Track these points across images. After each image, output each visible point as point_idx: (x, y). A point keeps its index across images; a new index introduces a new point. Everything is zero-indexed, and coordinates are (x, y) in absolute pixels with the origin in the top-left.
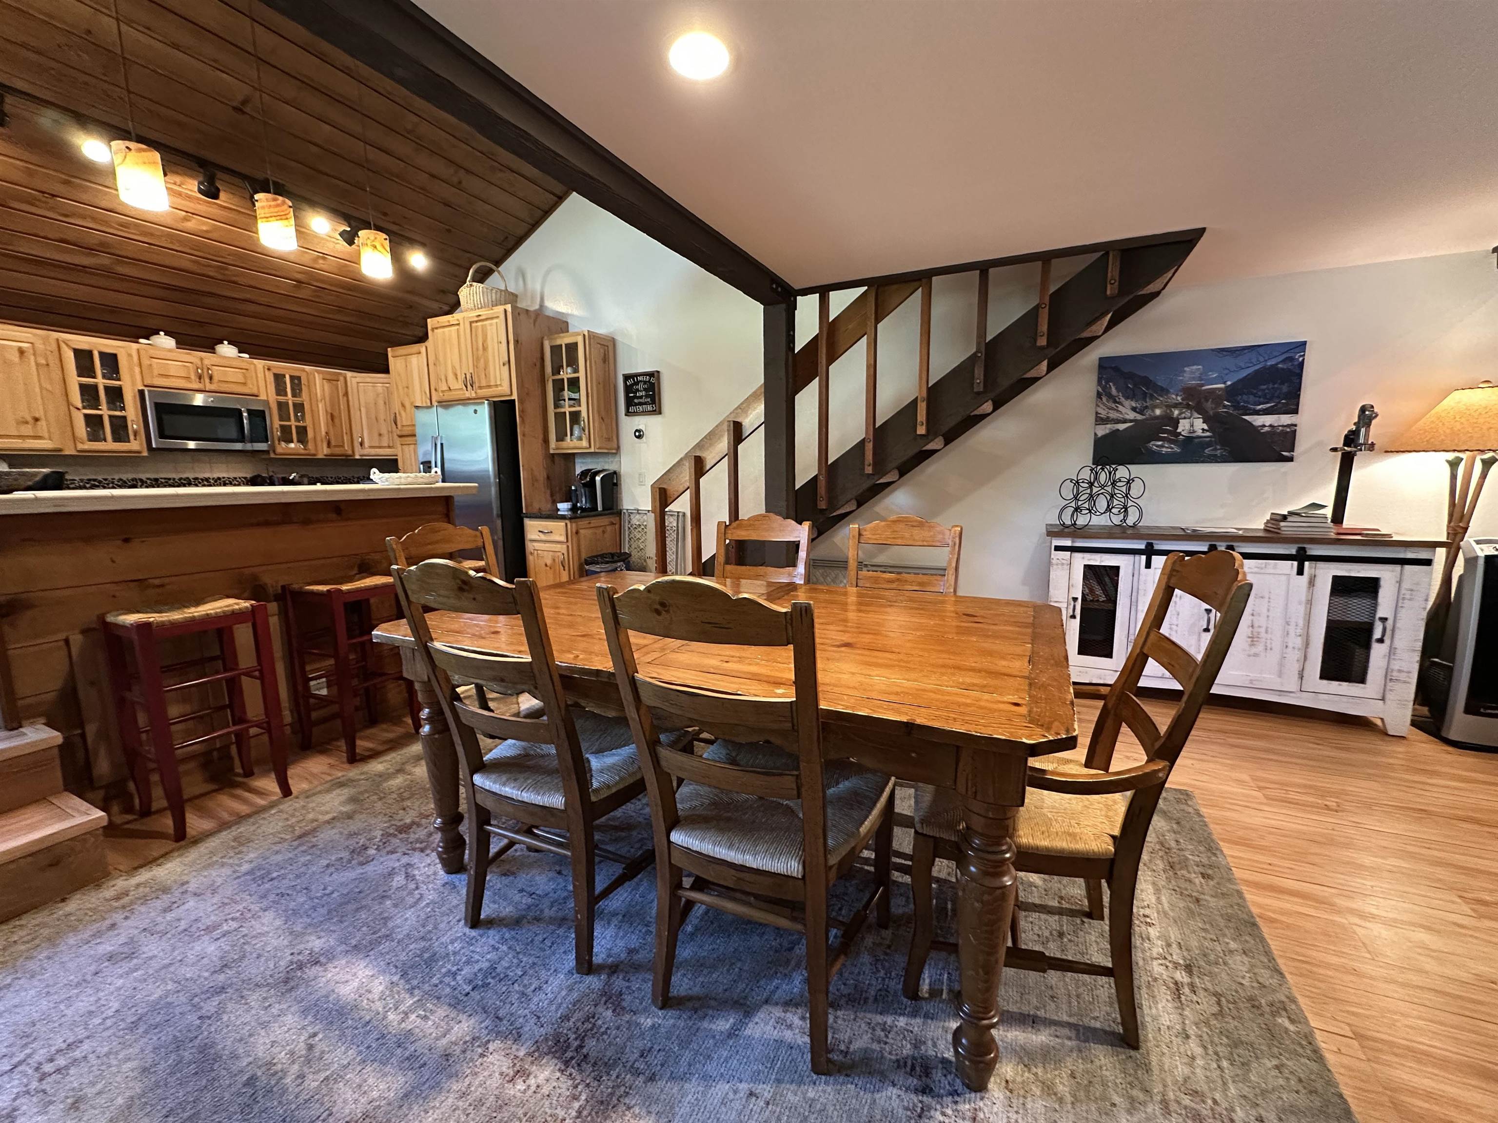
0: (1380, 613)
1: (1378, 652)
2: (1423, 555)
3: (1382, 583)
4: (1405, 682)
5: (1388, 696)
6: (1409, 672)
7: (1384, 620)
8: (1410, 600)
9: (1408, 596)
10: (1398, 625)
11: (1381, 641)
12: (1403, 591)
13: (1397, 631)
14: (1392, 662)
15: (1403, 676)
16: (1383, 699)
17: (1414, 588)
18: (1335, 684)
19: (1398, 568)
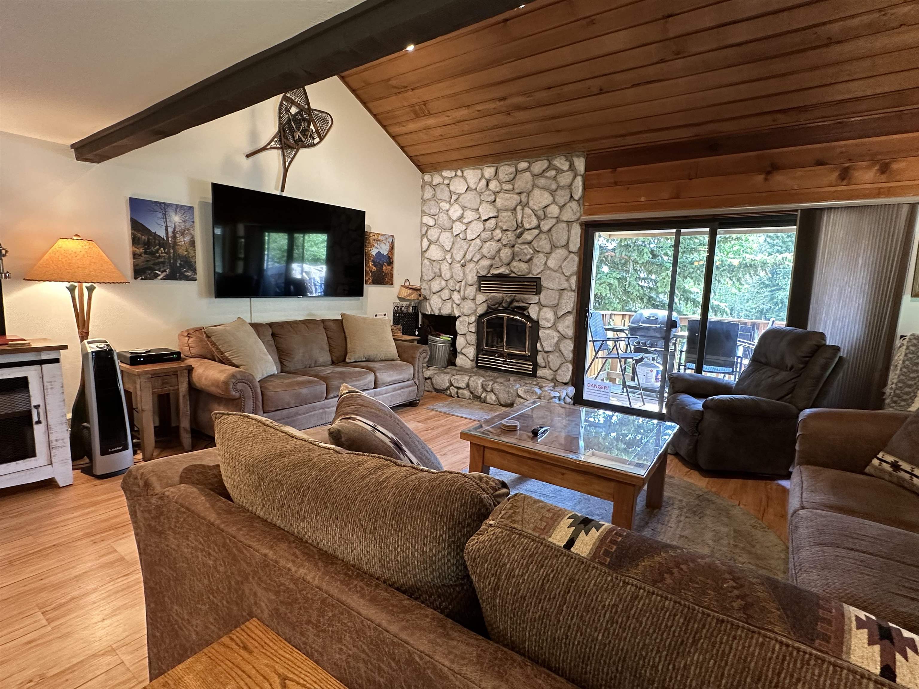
0: (34, 403)
1: (39, 431)
2: (52, 355)
3: (30, 380)
4: (62, 447)
5: (53, 461)
6: (63, 439)
7: (37, 407)
8: (52, 389)
9: (49, 387)
10: (48, 408)
11: (39, 422)
12: (45, 384)
13: (48, 413)
14: (50, 435)
15: (59, 443)
16: (51, 464)
17: (52, 380)
18: (13, 464)
19: (38, 367)
